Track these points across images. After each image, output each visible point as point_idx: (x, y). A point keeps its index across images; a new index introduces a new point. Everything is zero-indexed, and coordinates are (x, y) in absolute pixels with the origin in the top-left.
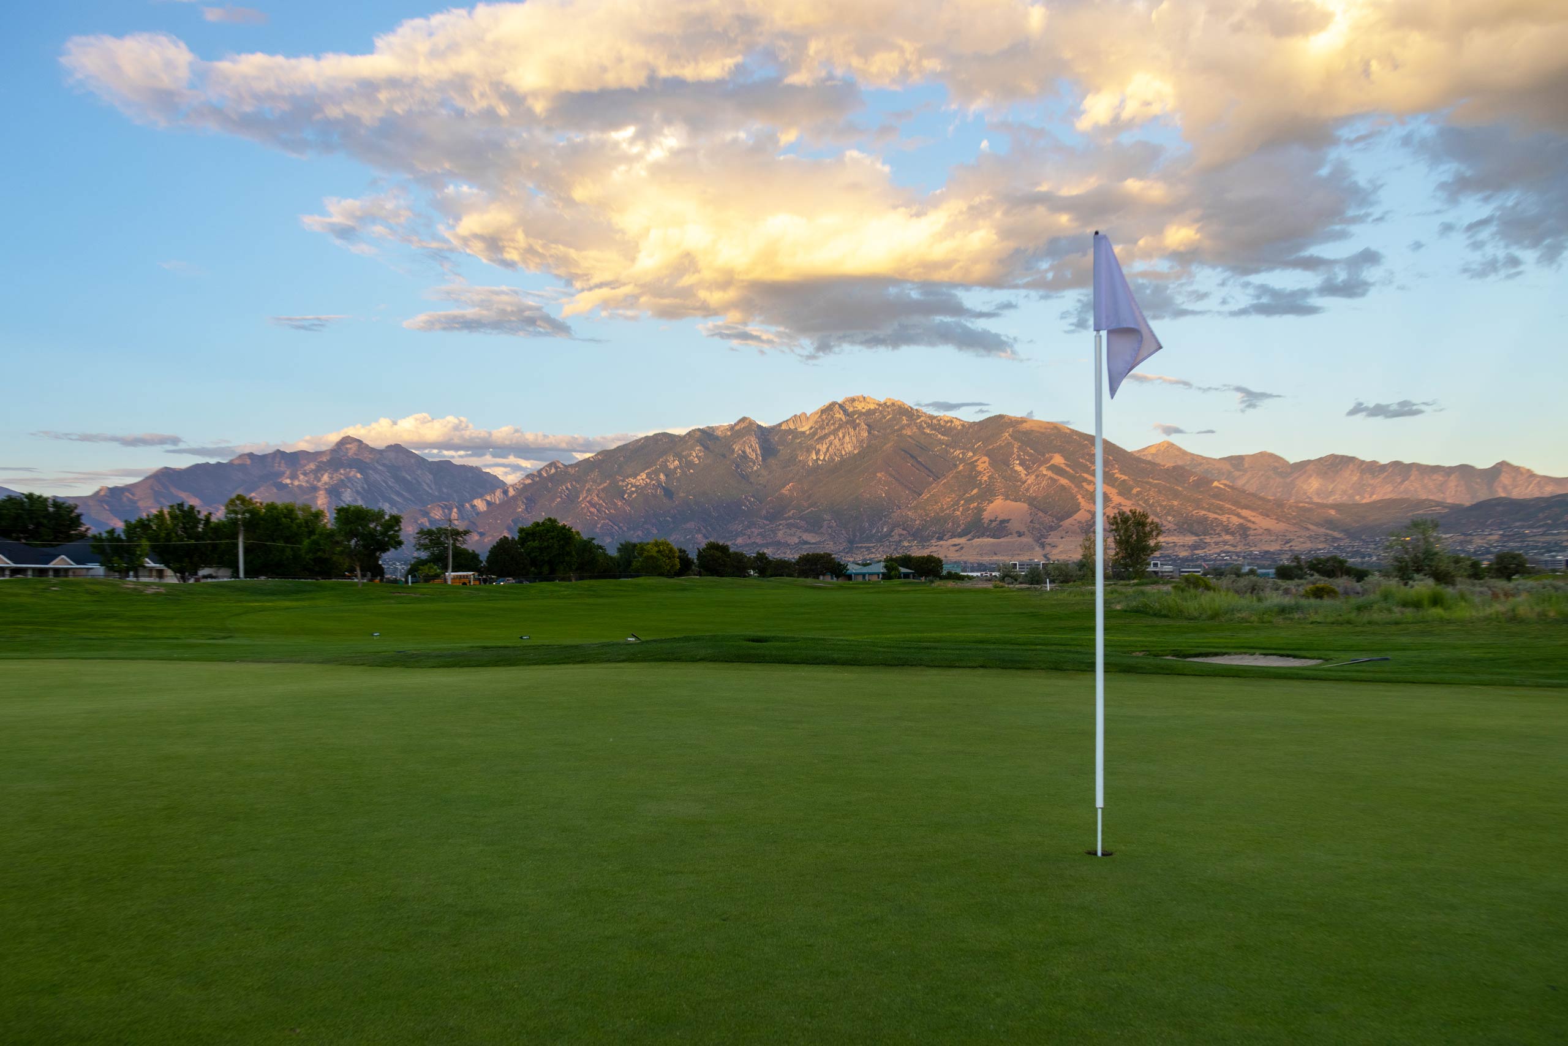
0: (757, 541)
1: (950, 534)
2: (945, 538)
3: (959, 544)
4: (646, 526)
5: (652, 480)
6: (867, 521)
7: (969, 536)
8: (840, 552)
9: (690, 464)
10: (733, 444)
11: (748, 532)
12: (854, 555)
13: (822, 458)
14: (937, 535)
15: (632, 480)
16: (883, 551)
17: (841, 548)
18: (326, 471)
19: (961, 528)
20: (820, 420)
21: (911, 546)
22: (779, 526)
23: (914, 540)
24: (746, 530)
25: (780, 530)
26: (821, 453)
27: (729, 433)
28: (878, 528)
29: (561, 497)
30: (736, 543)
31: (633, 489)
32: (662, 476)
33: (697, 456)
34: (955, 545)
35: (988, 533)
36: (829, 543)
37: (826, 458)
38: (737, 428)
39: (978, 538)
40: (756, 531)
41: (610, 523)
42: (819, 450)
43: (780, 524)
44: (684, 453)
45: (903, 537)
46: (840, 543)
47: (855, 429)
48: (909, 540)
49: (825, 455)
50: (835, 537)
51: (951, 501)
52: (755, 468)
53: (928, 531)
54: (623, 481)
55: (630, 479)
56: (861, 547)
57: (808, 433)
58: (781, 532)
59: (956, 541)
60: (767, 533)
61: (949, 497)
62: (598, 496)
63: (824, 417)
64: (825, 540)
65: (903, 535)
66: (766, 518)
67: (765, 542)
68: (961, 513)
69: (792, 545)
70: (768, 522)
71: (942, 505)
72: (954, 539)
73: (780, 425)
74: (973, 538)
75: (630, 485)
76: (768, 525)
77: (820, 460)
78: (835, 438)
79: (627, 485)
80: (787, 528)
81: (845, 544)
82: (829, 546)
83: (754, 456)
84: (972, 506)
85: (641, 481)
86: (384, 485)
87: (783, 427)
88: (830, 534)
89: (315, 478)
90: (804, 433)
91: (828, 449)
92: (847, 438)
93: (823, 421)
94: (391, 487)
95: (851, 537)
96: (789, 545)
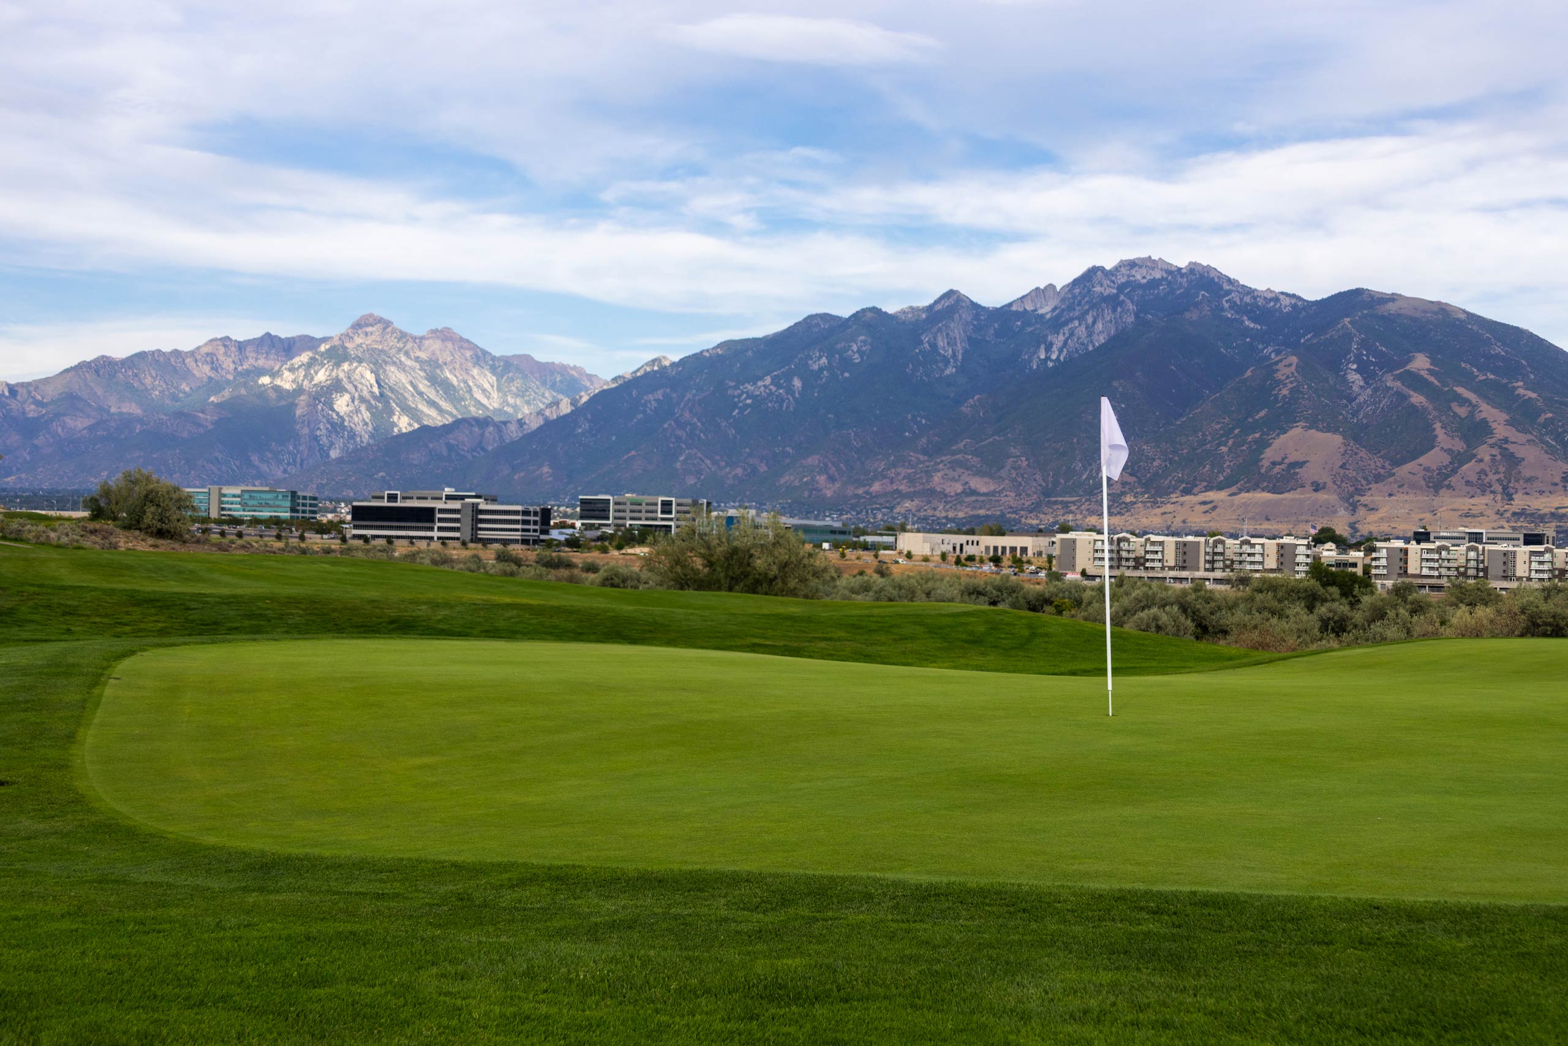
0: (901, 488)
1: (1205, 484)
2: (1195, 490)
3: (1211, 502)
4: (751, 461)
5: (779, 386)
6: (1081, 460)
7: (1234, 489)
8: (1022, 509)
9: (846, 363)
10: (923, 333)
11: (891, 473)
12: (1042, 516)
13: (1054, 357)
14: (1184, 485)
15: (749, 387)
16: (1087, 510)
17: (1027, 504)
18: (323, 365)
19: (1225, 474)
20: (1070, 296)
21: (1135, 503)
22: (939, 464)
23: (1145, 493)
24: (889, 469)
25: (939, 471)
26: (1055, 348)
27: (924, 316)
28: (1092, 470)
29: (644, 412)
30: (871, 490)
31: (749, 401)
32: (797, 383)
33: (859, 351)
34: (1204, 503)
35: (1265, 484)
36: (1008, 493)
37: (1062, 359)
38: (939, 307)
39: (1248, 491)
40: (903, 471)
41: (699, 455)
42: (1051, 344)
43: (942, 461)
44: (839, 346)
45: (1128, 487)
46: (1028, 495)
47: (1114, 310)
48: (1137, 493)
49: (1060, 351)
50: (1020, 484)
51: (1221, 429)
52: (948, 372)
53: (1170, 478)
54: (736, 388)
55: (747, 385)
56: (1056, 503)
57: (1048, 316)
58: (939, 474)
59: (1211, 495)
60: (917, 476)
61: (1218, 423)
62: (691, 410)
63: (1077, 291)
64: (1003, 489)
65: (1130, 484)
66: (925, 452)
67: (912, 489)
68: (1230, 449)
69: (951, 497)
70: (926, 458)
71: (1204, 435)
72: (1208, 493)
73: (1010, 305)
74: (1240, 491)
75: (745, 395)
76: (923, 462)
77: (1052, 360)
78: (1080, 325)
79: (740, 396)
80: (951, 467)
81: (1035, 496)
82: (1007, 499)
83: (950, 352)
84: (1250, 438)
85: (762, 389)
86: (411, 388)
87: (1014, 308)
88: (1014, 480)
89: (305, 376)
90: (1042, 316)
91: (1065, 343)
92: (1099, 326)
93: (1074, 297)
94: (421, 394)
95: (1050, 485)
96: (946, 496)
